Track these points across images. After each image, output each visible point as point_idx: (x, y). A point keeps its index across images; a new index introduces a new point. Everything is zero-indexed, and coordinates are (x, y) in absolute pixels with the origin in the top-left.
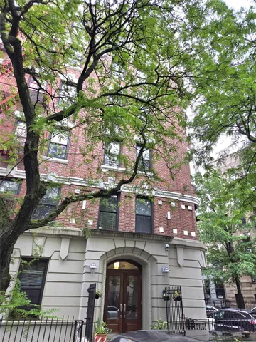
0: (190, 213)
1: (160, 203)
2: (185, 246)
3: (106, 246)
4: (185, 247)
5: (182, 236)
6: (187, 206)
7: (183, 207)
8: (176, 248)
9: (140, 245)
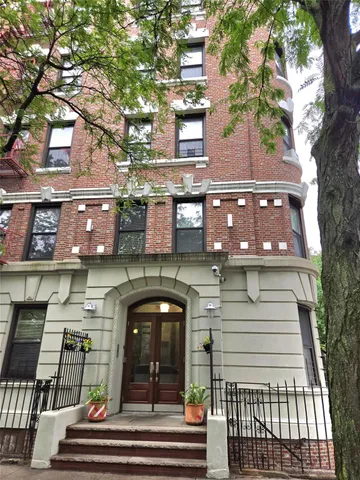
0: (278, 211)
1: (217, 203)
2: (262, 267)
3: (114, 278)
4: (262, 270)
5: (260, 251)
6: (271, 201)
7: (264, 203)
8: (245, 273)
9: (169, 273)
